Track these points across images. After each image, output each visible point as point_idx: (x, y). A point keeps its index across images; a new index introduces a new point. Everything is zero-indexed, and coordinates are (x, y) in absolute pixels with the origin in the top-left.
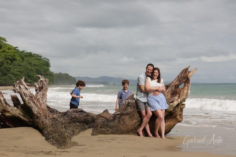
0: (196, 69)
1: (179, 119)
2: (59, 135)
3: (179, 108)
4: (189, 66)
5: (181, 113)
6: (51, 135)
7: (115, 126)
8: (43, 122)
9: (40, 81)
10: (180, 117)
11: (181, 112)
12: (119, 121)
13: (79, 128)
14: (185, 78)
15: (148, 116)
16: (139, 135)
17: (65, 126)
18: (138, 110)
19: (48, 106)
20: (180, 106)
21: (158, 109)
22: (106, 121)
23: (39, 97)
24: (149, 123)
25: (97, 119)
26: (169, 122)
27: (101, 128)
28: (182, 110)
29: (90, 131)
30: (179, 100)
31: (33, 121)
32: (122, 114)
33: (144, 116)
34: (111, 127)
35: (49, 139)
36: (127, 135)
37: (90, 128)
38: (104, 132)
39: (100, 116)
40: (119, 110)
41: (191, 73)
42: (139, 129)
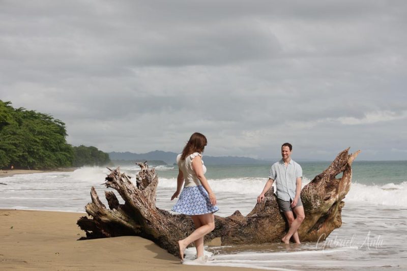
0: (358, 152)
1: (337, 223)
3: (337, 207)
4: (349, 148)
5: (339, 215)
7: (250, 233)
8: (158, 229)
9: (142, 171)
10: (338, 221)
11: (339, 213)
12: (256, 227)
14: (344, 165)
15: (300, 219)
18: (281, 211)
20: (338, 204)
22: (239, 226)
23: (147, 194)
25: (226, 224)
27: (232, 236)
28: (340, 211)
29: (219, 239)
30: (337, 196)
31: (141, 227)
32: (259, 217)
33: (291, 219)
34: (245, 235)
37: (216, 237)
38: (237, 242)
39: (229, 219)
40: (254, 211)
41: (352, 157)
42: (285, 238)
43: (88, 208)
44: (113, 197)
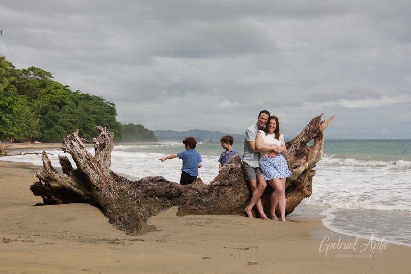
0: (332, 118)
1: (307, 192)
2: (128, 215)
3: (307, 175)
4: (322, 114)
5: (309, 184)
6: (118, 214)
7: (210, 202)
8: (105, 196)
9: (101, 135)
10: (308, 190)
11: (310, 182)
12: (218, 196)
13: (158, 204)
14: (315, 133)
15: (261, 187)
16: (247, 216)
17: (137, 202)
18: (246, 179)
19: (112, 172)
20: (308, 173)
21: (275, 177)
22: (199, 195)
23: (100, 159)
24: (262, 198)
26: (291, 197)
27: (190, 205)
28: (310, 180)
29: (175, 209)
30: (307, 165)
31: (91, 194)
32: (221, 185)
34: (205, 204)
35: (114, 222)
36: (229, 216)
37: (174, 205)
38: (195, 211)
39: (189, 187)
40: (217, 179)
41: (324, 124)
42: (246, 208)
43: (38, 173)
44: (67, 162)
